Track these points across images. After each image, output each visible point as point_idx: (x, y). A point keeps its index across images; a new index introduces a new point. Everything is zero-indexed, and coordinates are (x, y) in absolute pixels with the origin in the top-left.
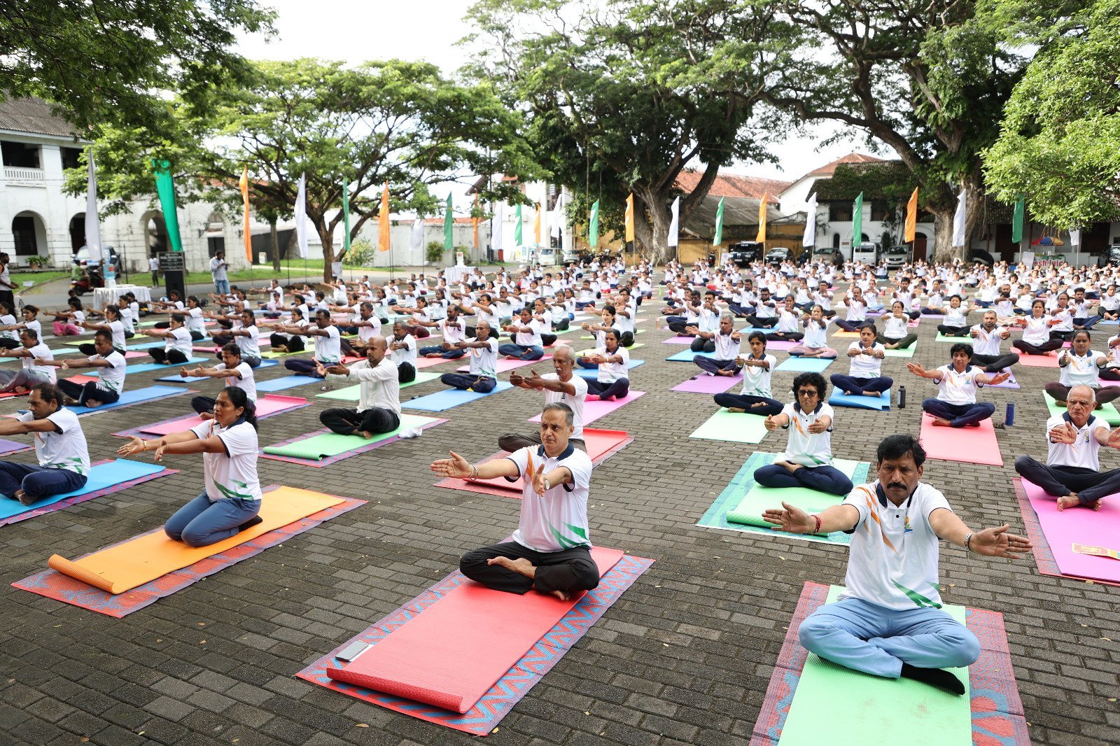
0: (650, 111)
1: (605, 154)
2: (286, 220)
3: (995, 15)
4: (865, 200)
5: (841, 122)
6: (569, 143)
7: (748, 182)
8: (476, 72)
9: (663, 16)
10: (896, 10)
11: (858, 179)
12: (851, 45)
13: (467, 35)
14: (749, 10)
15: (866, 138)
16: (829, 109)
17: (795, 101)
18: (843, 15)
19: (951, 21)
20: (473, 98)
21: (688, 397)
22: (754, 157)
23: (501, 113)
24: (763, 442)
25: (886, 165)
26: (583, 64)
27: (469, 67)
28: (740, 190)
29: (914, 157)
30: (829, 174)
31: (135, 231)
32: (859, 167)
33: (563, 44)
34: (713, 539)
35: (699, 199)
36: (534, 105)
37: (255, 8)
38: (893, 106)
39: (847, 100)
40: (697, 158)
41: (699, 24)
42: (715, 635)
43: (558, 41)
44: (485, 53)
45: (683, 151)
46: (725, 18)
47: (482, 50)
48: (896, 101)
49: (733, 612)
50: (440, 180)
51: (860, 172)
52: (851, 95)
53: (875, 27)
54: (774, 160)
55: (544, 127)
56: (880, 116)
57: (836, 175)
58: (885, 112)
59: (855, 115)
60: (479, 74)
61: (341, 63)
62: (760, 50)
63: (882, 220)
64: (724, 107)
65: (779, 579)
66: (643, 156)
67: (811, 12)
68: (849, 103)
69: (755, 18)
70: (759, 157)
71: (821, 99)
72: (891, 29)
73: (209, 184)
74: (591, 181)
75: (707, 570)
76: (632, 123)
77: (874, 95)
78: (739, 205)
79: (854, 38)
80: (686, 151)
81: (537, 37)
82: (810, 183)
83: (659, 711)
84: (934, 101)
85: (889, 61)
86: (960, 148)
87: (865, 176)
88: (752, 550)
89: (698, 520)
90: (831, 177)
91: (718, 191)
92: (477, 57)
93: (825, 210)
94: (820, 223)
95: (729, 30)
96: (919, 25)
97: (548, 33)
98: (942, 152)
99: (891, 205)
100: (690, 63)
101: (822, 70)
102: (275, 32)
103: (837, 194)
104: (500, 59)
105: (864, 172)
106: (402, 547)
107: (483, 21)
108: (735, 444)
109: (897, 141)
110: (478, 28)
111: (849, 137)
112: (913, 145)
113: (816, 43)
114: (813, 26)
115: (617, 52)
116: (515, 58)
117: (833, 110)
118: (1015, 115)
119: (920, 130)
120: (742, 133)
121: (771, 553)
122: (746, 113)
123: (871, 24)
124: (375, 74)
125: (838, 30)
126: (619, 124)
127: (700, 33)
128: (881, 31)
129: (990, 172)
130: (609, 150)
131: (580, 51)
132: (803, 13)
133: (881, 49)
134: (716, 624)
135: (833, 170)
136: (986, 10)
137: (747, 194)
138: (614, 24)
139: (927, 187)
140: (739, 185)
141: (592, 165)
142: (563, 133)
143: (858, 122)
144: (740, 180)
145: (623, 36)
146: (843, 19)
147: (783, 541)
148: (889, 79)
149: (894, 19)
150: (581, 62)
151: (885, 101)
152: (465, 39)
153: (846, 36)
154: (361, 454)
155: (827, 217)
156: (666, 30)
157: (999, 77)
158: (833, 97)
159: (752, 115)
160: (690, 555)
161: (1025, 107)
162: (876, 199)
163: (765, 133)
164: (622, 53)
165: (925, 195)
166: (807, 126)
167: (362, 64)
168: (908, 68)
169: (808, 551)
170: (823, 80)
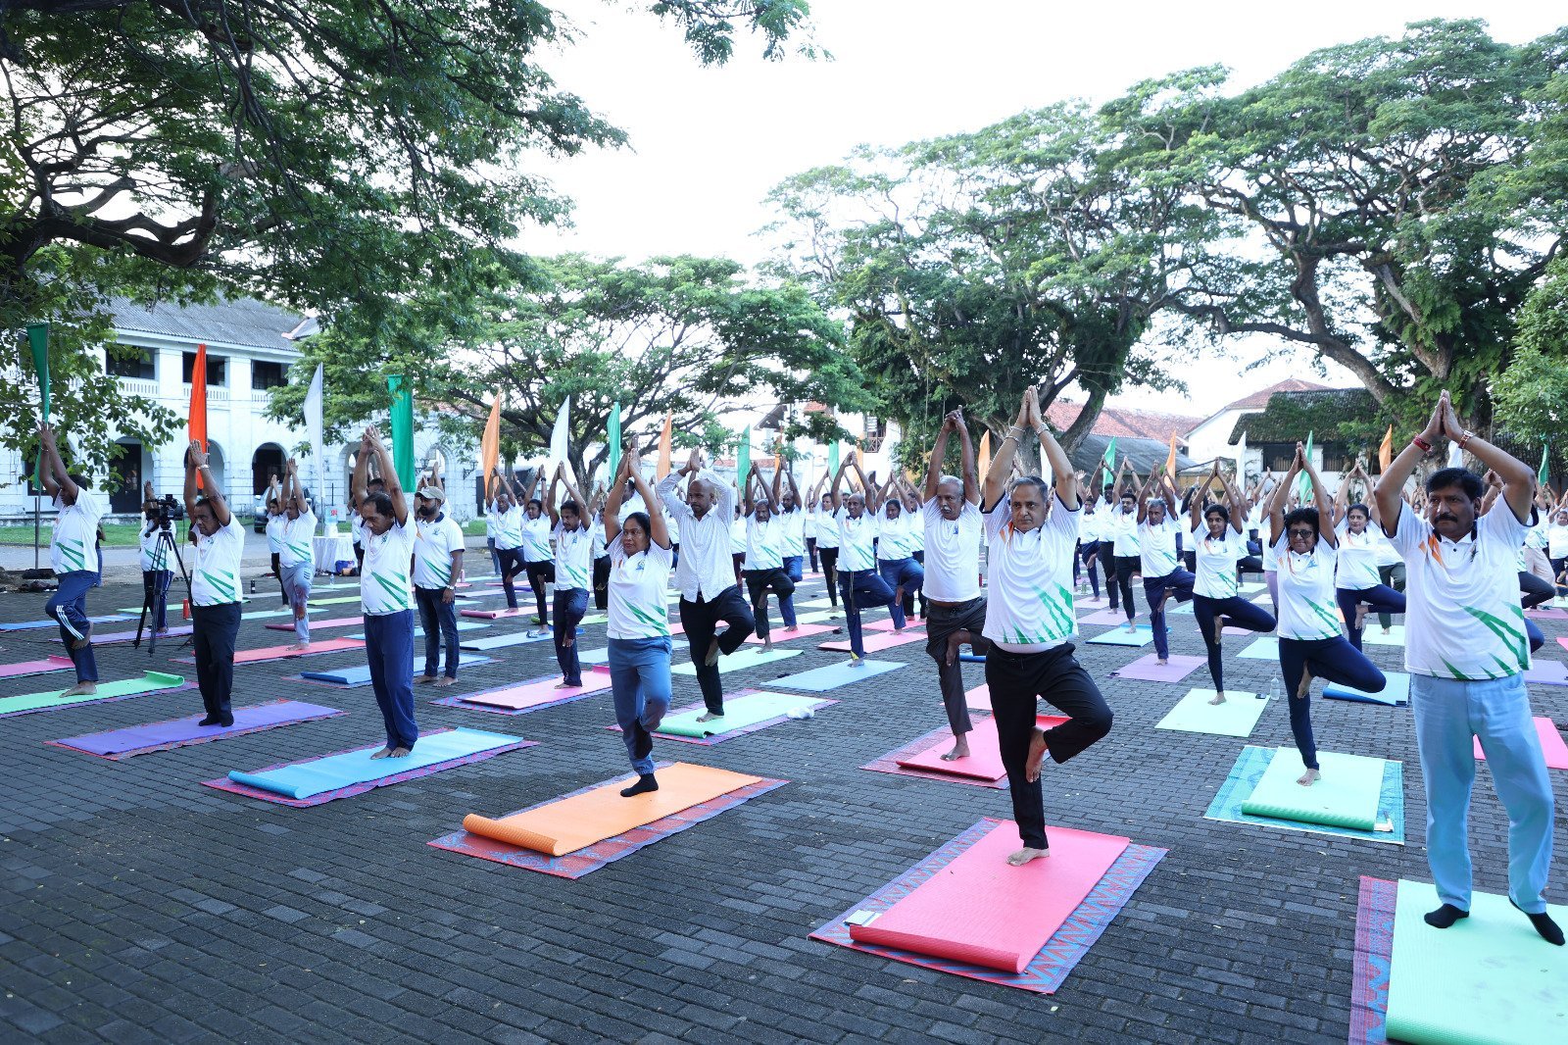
0: (1012, 321)
1: (951, 378)
2: (527, 457)
3: (1495, 198)
4: (1316, 442)
5: (1278, 336)
6: (901, 363)
7: (1141, 418)
8: (777, 270)
9: (1029, 198)
10: (1351, 188)
11: (1302, 414)
12: (1289, 234)
13: (769, 223)
14: (1146, 191)
15: (1312, 359)
16: (1260, 320)
17: (1210, 308)
18: (1276, 196)
19: (1430, 204)
20: (786, 303)
21: (1134, 685)
22: (1153, 383)
23: (822, 324)
24: (1252, 736)
25: (1342, 394)
26: (921, 260)
27: (769, 263)
28: (1130, 427)
29: (1383, 383)
30: (1261, 406)
31: (333, 468)
32: (1303, 396)
33: (894, 234)
34: (1231, 831)
35: (1079, 439)
36: (855, 313)
37: (550, 196)
38: (1349, 315)
39: (1283, 307)
40: (1075, 382)
41: (1078, 210)
42: (1272, 921)
43: (888, 230)
44: (791, 246)
45: (1056, 374)
46: (1112, 201)
47: (787, 242)
48: (1353, 309)
49: (1284, 901)
50: (731, 410)
51: (1305, 404)
52: (1289, 301)
53: (1320, 211)
54: (1182, 387)
55: (868, 341)
56: (1332, 329)
57: (1270, 408)
58: (1337, 323)
59: (1294, 327)
60: (782, 272)
61: (619, 259)
62: (1161, 242)
63: (1340, 470)
64: (1113, 316)
65: (1326, 872)
66: (1002, 380)
67: (1234, 194)
68: (1286, 312)
69: (1154, 202)
70: (1160, 383)
71: (1246, 305)
72: (1344, 215)
73: (436, 409)
74: (931, 413)
75: (1236, 860)
76: (987, 336)
77: (1322, 301)
78: (1132, 449)
79: (1292, 225)
80: (1060, 374)
81: (861, 226)
82: (1232, 419)
83: (1235, 982)
84: (1408, 308)
85: (1341, 255)
86: (1449, 372)
87: (1312, 411)
88: (1282, 844)
89: (1203, 813)
90: (1263, 411)
91: (1102, 428)
92: (781, 250)
93: (1257, 455)
94: (1250, 474)
95: (1118, 216)
96: (1383, 208)
97: (875, 220)
98: (1424, 377)
99: (1352, 448)
100: (1070, 260)
101: (1248, 268)
102: (571, 225)
103: (1274, 433)
104: (810, 253)
105: (1310, 404)
106: (856, 827)
107: (792, 205)
108: (1219, 737)
109: (1356, 361)
110: (784, 215)
111: (1287, 356)
112: (1381, 368)
113: (1237, 232)
114: (1237, 211)
115: (966, 246)
116: (829, 251)
117: (1265, 321)
118: (1532, 329)
119: (1391, 347)
120: (1137, 351)
121: (1306, 848)
122: (1143, 322)
123: (1317, 207)
124: (662, 272)
125: (1271, 216)
126: (971, 337)
127: (1078, 220)
128: (1330, 217)
129: (1503, 404)
130: (956, 372)
131: (918, 244)
132: (1225, 195)
133: (1330, 240)
134: (1269, 911)
135: (1265, 402)
136: (1482, 192)
137: (1139, 433)
138: (964, 210)
139: (1404, 425)
140: (1128, 420)
141: (932, 391)
142: (893, 349)
143: (1298, 336)
144: (1129, 415)
145: (975, 224)
146: (1278, 202)
147: (1318, 837)
148: (1341, 279)
149: (1347, 200)
150: (917, 257)
151: (1336, 309)
152: (765, 228)
153: (1281, 224)
154: (750, 734)
155: (1259, 465)
156: (1030, 216)
157: (1500, 277)
158: (1264, 303)
159: (1150, 326)
160: (1208, 846)
161: (1546, 319)
162: (1329, 442)
163: (1169, 350)
164: (972, 246)
165: (1401, 436)
166: (1228, 341)
167: (645, 259)
168: (1368, 265)
169: (1351, 847)
170: (1250, 282)
